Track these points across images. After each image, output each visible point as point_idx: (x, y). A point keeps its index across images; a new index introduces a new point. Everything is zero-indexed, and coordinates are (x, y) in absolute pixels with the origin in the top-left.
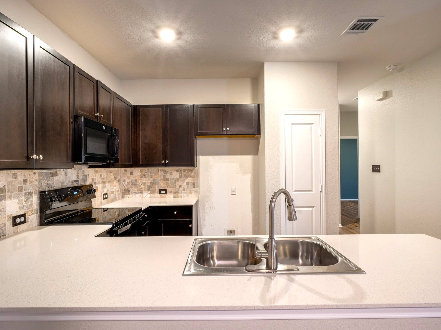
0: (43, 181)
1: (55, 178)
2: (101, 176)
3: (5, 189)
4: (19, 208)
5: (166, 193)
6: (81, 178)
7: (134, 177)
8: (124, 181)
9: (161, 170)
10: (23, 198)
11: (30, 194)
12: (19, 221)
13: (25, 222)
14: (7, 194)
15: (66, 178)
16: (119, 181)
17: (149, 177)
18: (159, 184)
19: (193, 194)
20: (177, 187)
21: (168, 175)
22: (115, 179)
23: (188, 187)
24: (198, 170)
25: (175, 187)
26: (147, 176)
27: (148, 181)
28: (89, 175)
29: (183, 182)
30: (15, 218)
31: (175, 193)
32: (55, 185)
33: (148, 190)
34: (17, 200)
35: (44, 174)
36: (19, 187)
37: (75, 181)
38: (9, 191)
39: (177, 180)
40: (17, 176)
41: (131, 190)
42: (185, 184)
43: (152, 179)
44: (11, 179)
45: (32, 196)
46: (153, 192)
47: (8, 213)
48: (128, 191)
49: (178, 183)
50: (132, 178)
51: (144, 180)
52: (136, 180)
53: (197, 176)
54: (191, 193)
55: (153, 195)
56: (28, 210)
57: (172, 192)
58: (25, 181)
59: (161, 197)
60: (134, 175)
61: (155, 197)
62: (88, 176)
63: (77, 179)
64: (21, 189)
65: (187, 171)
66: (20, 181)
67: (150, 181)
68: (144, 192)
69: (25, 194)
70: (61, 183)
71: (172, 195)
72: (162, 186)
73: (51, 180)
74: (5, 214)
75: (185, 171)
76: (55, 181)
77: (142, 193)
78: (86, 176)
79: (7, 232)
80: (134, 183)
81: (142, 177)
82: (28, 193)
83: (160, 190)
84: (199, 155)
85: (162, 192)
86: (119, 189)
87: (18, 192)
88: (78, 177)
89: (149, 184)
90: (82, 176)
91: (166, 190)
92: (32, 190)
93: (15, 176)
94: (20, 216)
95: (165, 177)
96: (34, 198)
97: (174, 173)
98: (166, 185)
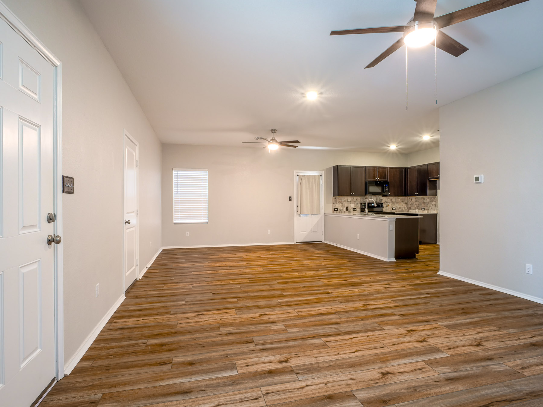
0: (362, 200)
2: (391, 200)
3: (351, 201)
4: (355, 206)
5: (424, 210)
6: (378, 200)
7: (413, 201)
9: (422, 198)
10: (356, 204)
11: (358, 203)
13: (356, 210)
14: (351, 203)
16: (405, 203)
18: (421, 205)
21: (425, 200)
22: (402, 202)
23: (433, 207)
24: (438, 197)
25: (428, 207)
26: (417, 201)
28: (383, 199)
29: (431, 204)
30: (353, 209)
31: (428, 210)
32: (367, 202)
33: (418, 208)
34: (354, 204)
35: (362, 198)
39: (429, 202)
41: (412, 208)
42: (432, 205)
43: (419, 202)
44: (352, 199)
46: (419, 209)
48: (410, 208)
49: (429, 205)
51: (416, 203)
53: (437, 201)
54: (434, 210)
55: (419, 211)
56: (357, 207)
57: (426, 209)
58: (356, 200)
59: (422, 212)
64: (355, 202)
65: (433, 198)
73: (365, 200)
74: (351, 207)
76: (367, 200)
77: (415, 209)
78: (381, 200)
80: (412, 204)
81: (415, 202)
83: (422, 208)
86: (406, 207)
88: (377, 200)
89: (418, 205)
91: (424, 208)
93: (353, 198)
94: (355, 209)
95: (424, 201)
96: (359, 205)
97: (427, 199)
98: (424, 206)
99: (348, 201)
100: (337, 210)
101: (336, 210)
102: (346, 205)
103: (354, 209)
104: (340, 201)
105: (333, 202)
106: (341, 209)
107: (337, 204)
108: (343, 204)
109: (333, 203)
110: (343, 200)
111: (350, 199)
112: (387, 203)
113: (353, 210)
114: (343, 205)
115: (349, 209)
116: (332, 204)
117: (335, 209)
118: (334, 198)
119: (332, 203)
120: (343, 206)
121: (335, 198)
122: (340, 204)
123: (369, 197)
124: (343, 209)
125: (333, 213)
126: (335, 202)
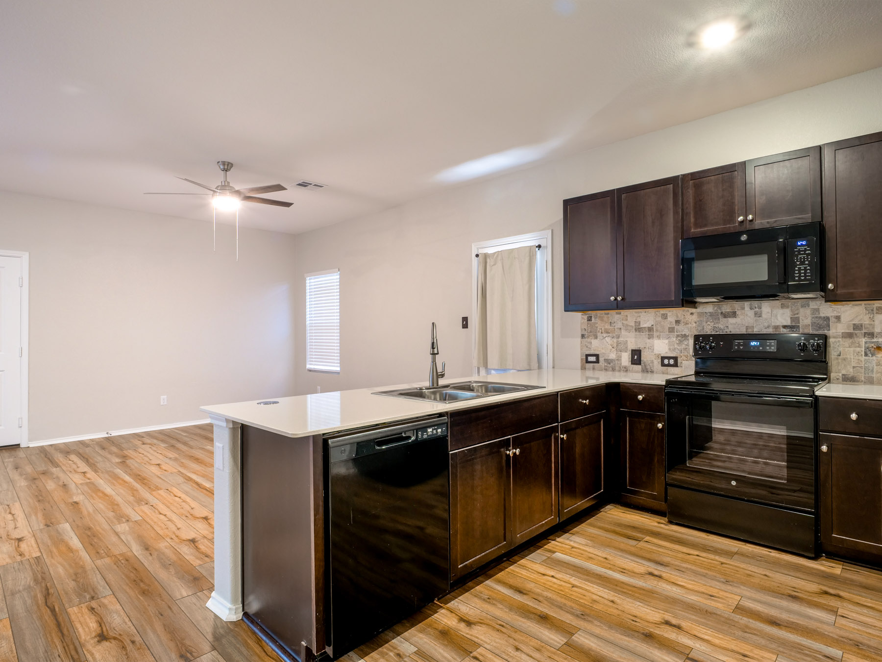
0: (706, 323)
1: (731, 320)
3: (653, 329)
4: (670, 349)
10: (675, 339)
11: (685, 336)
12: (668, 363)
13: (675, 365)
14: (655, 334)
28: (838, 318)
30: (663, 358)
32: (731, 330)
34: (667, 341)
35: (709, 314)
36: (669, 328)
37: (785, 327)
38: (657, 331)
40: (667, 316)
44: (660, 319)
45: (688, 340)
47: (656, 352)
56: (681, 354)
58: (678, 322)
62: (832, 320)
63: (791, 323)
64: (671, 330)
66: (671, 322)
69: (678, 336)
70: (745, 327)
73: (722, 323)
74: (652, 352)
76: (731, 324)
79: (655, 369)
82: (682, 335)
87: (668, 333)
88: (795, 319)
90: (810, 318)
92: (686, 332)
93: (665, 317)
94: (669, 358)
96: (691, 342)
99: (638, 329)
100: (597, 361)
101: (591, 359)
102: (632, 341)
103: (666, 361)
104: (607, 326)
105: (582, 330)
106: (613, 356)
107: (596, 338)
108: (621, 339)
109: (583, 336)
110: (619, 325)
111: (648, 317)
112: (871, 335)
113: (663, 365)
114: (618, 344)
115: (645, 357)
116: (579, 340)
117: (587, 356)
118: (586, 317)
119: (580, 336)
120: (619, 347)
121: (590, 319)
122: (608, 339)
123: (747, 308)
124: (619, 359)
125: (583, 368)
126: (588, 332)
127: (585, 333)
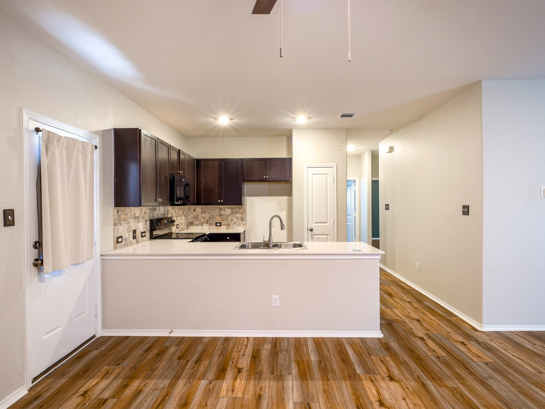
0: (151, 213)
1: (155, 212)
2: (175, 211)
4: (143, 228)
5: (221, 226)
7: (196, 213)
8: (189, 216)
9: (217, 208)
10: (144, 222)
11: (147, 220)
12: (143, 235)
13: (145, 236)
14: (139, 220)
15: (159, 212)
16: (185, 216)
17: (208, 213)
18: (215, 218)
19: (241, 226)
20: (229, 220)
21: (223, 211)
22: (183, 214)
23: (237, 221)
24: (245, 207)
25: (228, 221)
26: (206, 212)
27: (207, 216)
29: (234, 217)
31: (228, 225)
32: (155, 216)
33: (207, 223)
34: (142, 223)
35: (151, 209)
37: (163, 214)
38: (140, 218)
39: (230, 215)
41: (194, 223)
42: (235, 218)
43: (210, 215)
44: (140, 211)
46: (211, 224)
47: (140, 230)
48: (191, 224)
49: (230, 218)
50: (195, 213)
51: (204, 215)
52: (198, 215)
53: (244, 213)
54: (240, 225)
55: (211, 227)
56: (146, 230)
57: (225, 225)
58: (145, 213)
59: (217, 228)
60: (196, 211)
61: (212, 228)
64: (143, 217)
65: (237, 208)
66: (143, 213)
67: (208, 216)
68: (204, 224)
69: (145, 220)
70: (157, 215)
71: (225, 227)
72: (218, 220)
75: (235, 208)
77: (202, 225)
78: (168, 211)
79: (140, 240)
81: (202, 213)
83: (216, 223)
84: (246, 196)
85: (218, 224)
86: (185, 222)
89: (208, 219)
91: (221, 223)
92: (147, 218)
95: (220, 213)
96: (148, 224)
97: (227, 210)
98: (221, 219)
99: (135, 218)
100: (122, 241)
101: (119, 240)
102: (133, 225)
104: (125, 217)
105: (114, 220)
106: (127, 236)
107: (121, 225)
108: (130, 224)
109: (115, 224)
110: (129, 216)
113: (142, 237)
114: (129, 227)
115: (137, 234)
116: (112, 227)
117: (117, 238)
118: (116, 210)
119: (113, 224)
120: (129, 230)
121: (118, 212)
122: (125, 225)
124: (129, 237)
125: (115, 248)
126: (117, 221)
127: (116, 222)
